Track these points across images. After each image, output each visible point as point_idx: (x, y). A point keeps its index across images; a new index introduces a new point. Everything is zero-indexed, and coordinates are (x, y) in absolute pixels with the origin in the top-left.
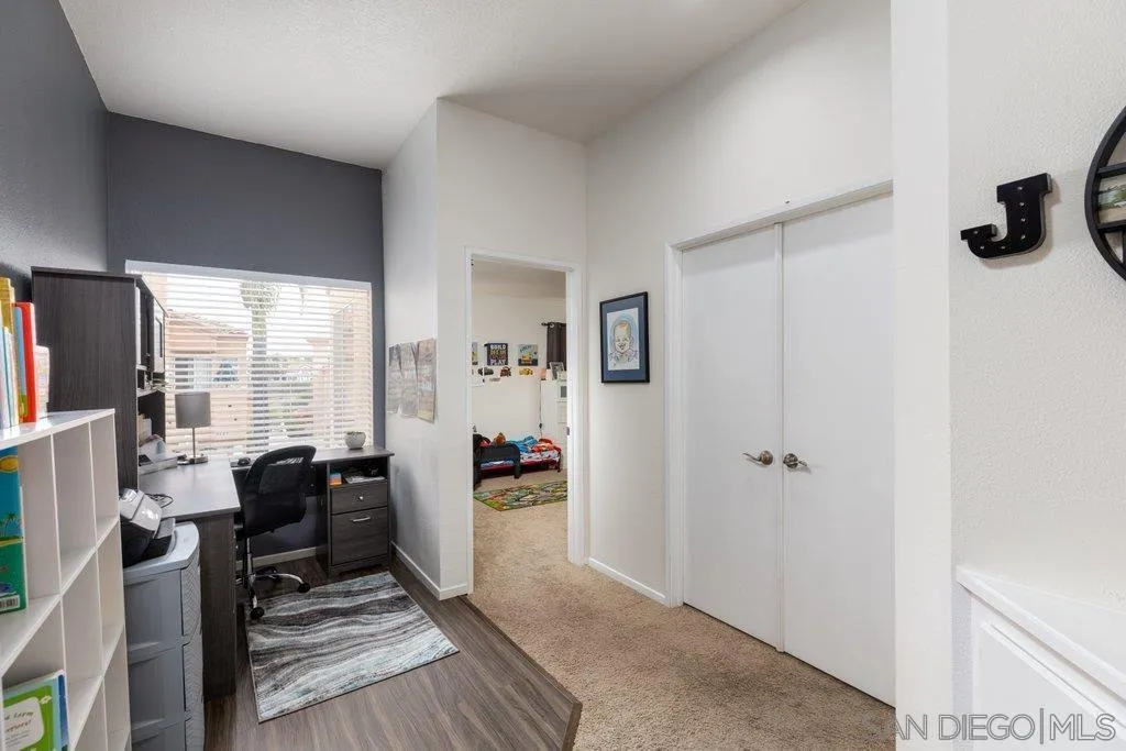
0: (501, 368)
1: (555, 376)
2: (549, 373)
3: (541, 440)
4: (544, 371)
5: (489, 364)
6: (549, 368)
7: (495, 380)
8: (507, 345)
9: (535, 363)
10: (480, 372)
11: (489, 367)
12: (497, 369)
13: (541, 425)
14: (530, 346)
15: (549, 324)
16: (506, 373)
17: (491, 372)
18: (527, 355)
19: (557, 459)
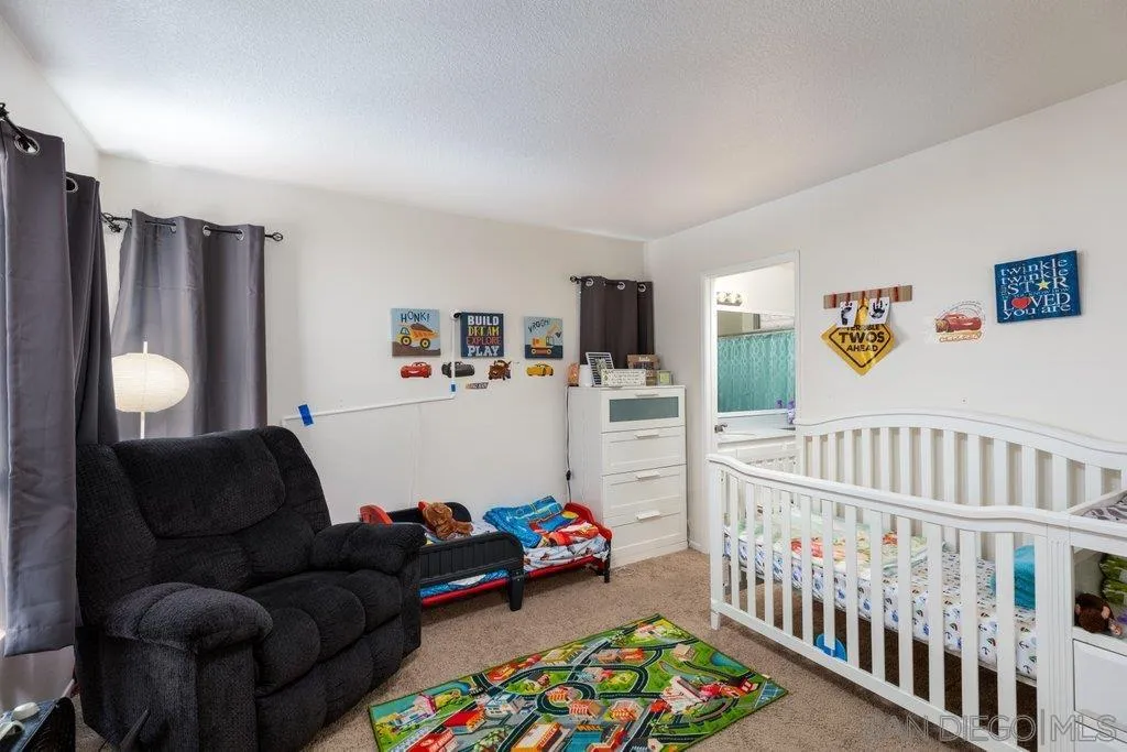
0: (491, 362)
1: (597, 379)
2: (586, 372)
3: (570, 507)
4: (574, 370)
5: (464, 354)
6: (584, 361)
7: (477, 386)
8: (501, 317)
9: (557, 353)
10: (446, 370)
11: (466, 362)
12: (482, 366)
13: (568, 476)
14: (546, 321)
15: (584, 280)
16: (500, 372)
17: (469, 371)
18: (541, 338)
19: (603, 555)
